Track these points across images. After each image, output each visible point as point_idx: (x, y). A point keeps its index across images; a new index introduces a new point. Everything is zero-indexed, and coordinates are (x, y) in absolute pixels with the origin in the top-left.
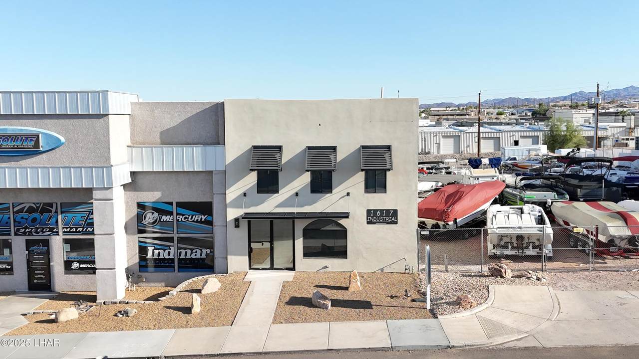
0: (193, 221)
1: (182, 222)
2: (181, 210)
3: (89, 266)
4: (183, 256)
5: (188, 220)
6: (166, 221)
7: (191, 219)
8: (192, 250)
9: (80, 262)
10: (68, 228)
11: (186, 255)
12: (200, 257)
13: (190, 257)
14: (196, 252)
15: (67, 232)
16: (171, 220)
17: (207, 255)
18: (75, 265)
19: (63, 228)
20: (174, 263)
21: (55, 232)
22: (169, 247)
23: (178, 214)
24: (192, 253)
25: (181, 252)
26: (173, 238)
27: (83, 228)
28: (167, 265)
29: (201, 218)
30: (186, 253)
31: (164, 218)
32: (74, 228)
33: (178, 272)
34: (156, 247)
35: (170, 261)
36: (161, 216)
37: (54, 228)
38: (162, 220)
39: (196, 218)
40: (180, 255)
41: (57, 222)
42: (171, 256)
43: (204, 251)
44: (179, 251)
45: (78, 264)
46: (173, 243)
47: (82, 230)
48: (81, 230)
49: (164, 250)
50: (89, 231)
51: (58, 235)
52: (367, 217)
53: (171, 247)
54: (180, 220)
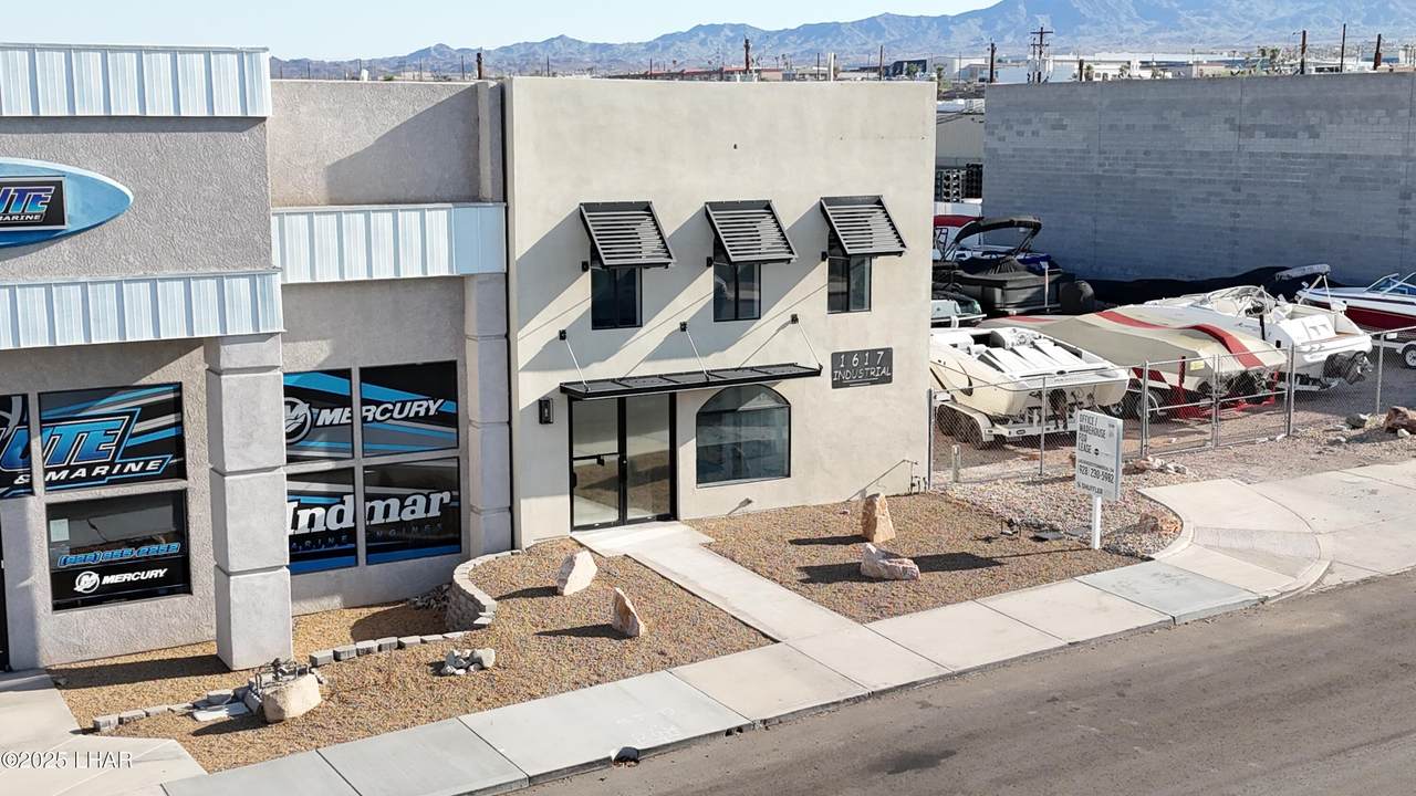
0: (407, 419)
1: (376, 424)
2: (375, 391)
3: (130, 577)
4: (378, 519)
5: (391, 417)
6: (331, 425)
7: (401, 412)
8: (402, 498)
9: (103, 570)
10: (64, 468)
11: (386, 514)
12: (424, 516)
13: (398, 519)
14: (414, 503)
15: (59, 482)
16: (344, 421)
17: (442, 506)
18: (86, 582)
19: (46, 471)
20: (354, 541)
21: (19, 487)
22: (340, 497)
23: (365, 402)
24: (402, 507)
25: (372, 509)
26: (352, 469)
27: (112, 465)
28: (336, 547)
29: (428, 409)
30: (387, 507)
31: (326, 416)
32: (82, 466)
33: (368, 563)
34: (304, 500)
35: (344, 537)
36: (315, 411)
37: (16, 475)
38: (320, 423)
39: (413, 409)
40: (371, 516)
41: (27, 452)
42: (348, 523)
43: (435, 498)
44: (369, 505)
45: (95, 577)
46: (353, 484)
47: (109, 473)
48: (104, 473)
49: (327, 507)
50: (130, 471)
51: (32, 493)
52: (833, 371)
53: (345, 498)
54: (370, 419)
